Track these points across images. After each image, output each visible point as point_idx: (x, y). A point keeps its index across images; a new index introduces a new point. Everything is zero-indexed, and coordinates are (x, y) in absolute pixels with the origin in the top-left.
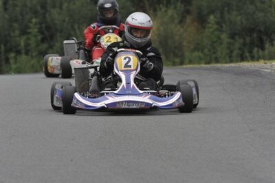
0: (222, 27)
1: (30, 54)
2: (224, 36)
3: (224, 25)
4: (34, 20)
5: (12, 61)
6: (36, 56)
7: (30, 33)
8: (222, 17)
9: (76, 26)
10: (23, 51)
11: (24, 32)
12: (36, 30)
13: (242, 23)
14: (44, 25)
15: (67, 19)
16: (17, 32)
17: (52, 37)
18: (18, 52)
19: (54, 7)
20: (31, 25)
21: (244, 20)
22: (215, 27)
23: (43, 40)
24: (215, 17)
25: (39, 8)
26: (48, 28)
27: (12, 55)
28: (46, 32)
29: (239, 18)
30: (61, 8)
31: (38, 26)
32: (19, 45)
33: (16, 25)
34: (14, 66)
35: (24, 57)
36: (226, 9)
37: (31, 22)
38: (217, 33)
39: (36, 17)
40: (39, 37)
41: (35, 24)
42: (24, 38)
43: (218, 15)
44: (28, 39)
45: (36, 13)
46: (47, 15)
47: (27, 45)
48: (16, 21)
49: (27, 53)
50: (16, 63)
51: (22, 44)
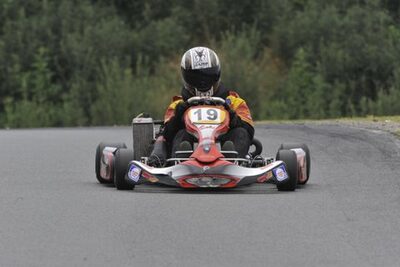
0: (315, 65)
1: (34, 98)
2: (318, 79)
3: (318, 63)
4: (42, 50)
5: (8, 109)
6: (44, 102)
7: (35, 69)
8: (316, 50)
9: (103, 61)
10: (25, 95)
11: (27, 67)
12: (45, 65)
13: (345, 59)
14: (56, 58)
15: (91, 49)
16: (17, 67)
17: (68, 75)
18: (18, 96)
19: (72, 31)
20: (38, 57)
21: (347, 56)
22: (306, 65)
23: (54, 80)
24: (306, 50)
25: (49, 32)
26: (62, 62)
27: (9, 100)
28: (59, 68)
29: (340, 52)
30: (82, 32)
31: (47, 59)
32: (19, 86)
33: (15, 57)
34: (11, 117)
35: (26, 103)
36: (322, 39)
37: (38, 53)
38: (307, 74)
39: (45, 46)
40: (49, 76)
41: (44, 56)
42: (27, 75)
43: (310, 48)
44: (34, 77)
45: (44, 39)
46: (61, 43)
47: (31, 86)
48: (16, 50)
49: (30, 98)
50: (14, 112)
51: (24, 84)
